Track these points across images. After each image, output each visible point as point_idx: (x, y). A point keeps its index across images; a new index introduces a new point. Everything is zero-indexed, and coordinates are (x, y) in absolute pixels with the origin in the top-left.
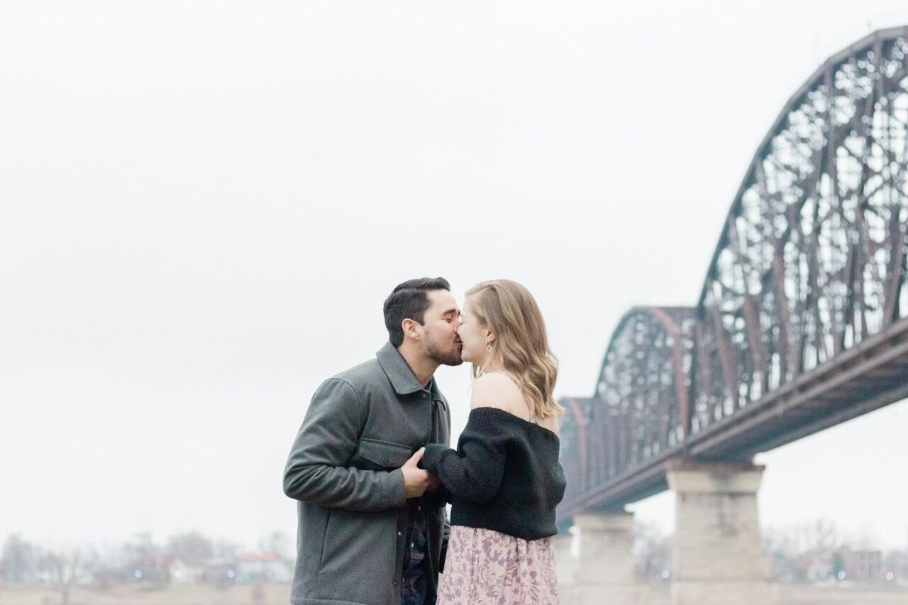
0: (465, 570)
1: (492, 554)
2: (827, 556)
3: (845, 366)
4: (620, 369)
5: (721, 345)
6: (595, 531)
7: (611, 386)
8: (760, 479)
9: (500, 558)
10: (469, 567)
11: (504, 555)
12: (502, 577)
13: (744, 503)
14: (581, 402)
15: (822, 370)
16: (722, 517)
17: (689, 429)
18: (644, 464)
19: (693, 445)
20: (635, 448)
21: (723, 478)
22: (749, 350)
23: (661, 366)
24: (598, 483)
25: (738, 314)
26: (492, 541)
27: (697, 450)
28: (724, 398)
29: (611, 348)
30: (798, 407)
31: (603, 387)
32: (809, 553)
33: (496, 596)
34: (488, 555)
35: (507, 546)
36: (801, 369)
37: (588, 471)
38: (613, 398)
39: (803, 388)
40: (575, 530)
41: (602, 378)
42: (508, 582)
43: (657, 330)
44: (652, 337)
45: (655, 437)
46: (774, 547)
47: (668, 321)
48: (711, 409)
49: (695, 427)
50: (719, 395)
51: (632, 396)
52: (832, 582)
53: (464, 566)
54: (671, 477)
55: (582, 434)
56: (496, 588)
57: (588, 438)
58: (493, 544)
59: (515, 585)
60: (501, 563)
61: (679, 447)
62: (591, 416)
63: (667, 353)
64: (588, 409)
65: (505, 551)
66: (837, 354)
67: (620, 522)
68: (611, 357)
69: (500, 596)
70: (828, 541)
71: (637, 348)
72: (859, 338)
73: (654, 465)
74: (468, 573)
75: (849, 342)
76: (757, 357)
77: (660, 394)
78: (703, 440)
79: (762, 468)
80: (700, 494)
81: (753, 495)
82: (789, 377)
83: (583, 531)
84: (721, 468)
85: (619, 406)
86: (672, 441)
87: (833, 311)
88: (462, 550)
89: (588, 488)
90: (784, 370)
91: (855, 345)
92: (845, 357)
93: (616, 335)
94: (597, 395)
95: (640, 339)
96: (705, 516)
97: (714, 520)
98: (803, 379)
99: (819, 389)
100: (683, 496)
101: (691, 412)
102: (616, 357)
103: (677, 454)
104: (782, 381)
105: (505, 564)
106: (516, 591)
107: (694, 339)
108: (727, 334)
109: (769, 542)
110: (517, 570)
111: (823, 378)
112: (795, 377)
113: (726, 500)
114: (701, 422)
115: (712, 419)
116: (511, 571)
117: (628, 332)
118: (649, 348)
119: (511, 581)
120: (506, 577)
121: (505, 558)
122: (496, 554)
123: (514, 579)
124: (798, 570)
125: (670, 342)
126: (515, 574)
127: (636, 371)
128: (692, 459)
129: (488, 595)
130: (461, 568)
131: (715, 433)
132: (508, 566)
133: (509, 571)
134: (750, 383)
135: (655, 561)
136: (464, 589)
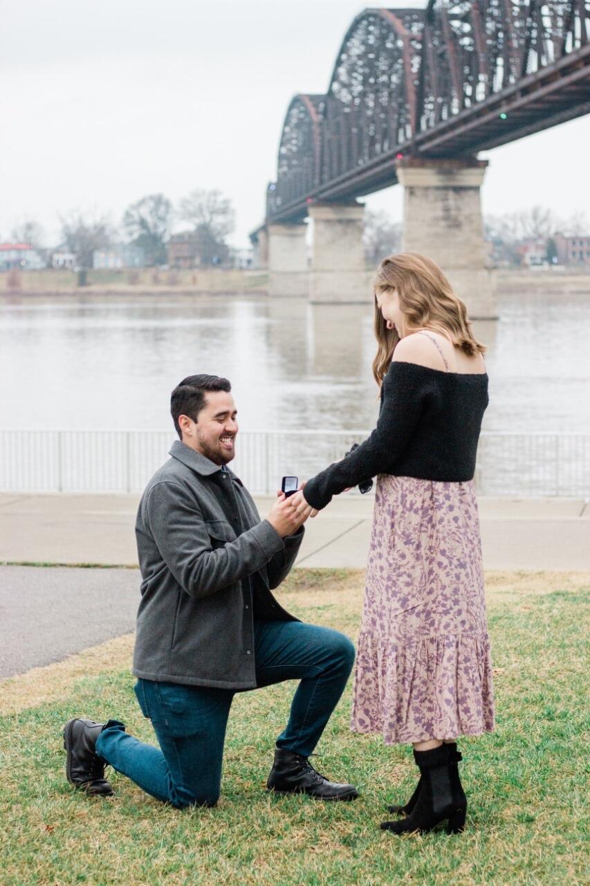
0: (385, 523)
1: (408, 505)
2: (541, 242)
3: (565, 71)
4: (352, 70)
5: (448, 47)
6: (328, 222)
7: (344, 85)
8: (483, 174)
9: (415, 507)
10: (389, 520)
11: (419, 505)
12: (417, 525)
13: (468, 197)
14: (314, 99)
15: (543, 73)
16: (447, 209)
17: (417, 128)
18: (376, 160)
19: (421, 142)
20: (366, 143)
21: (448, 173)
22: (475, 52)
23: (391, 66)
24: (331, 178)
25: (465, 18)
26: (407, 492)
27: (423, 148)
28: (451, 98)
29: (344, 49)
30: (519, 109)
31: (336, 86)
32: (525, 240)
33: (413, 543)
34: (404, 506)
35: (421, 496)
36: (524, 73)
37: (322, 164)
38: (345, 96)
39: (525, 91)
40: (308, 220)
41: (335, 78)
42: (423, 529)
43: (387, 31)
44: (383, 38)
45: (385, 134)
46: (494, 234)
47: (397, 24)
48: (438, 109)
49: (423, 126)
50: (447, 96)
51: (363, 95)
52: (546, 266)
53: (385, 521)
54: (400, 172)
55: (316, 129)
56: (413, 536)
57: (322, 134)
58: (409, 495)
59: (430, 531)
60: (416, 512)
61: (409, 143)
62: (325, 113)
63: (395, 55)
64: (322, 106)
65: (419, 500)
66: (557, 59)
67: (352, 213)
68: (344, 57)
69: (417, 543)
70: (543, 228)
71: (369, 49)
72: (578, 44)
73: (384, 161)
74: (388, 527)
75: (569, 49)
76: (482, 59)
77: (390, 94)
78: (430, 138)
79: (486, 163)
80: (427, 188)
81: (476, 189)
82: (512, 80)
83: (317, 221)
84: (446, 165)
85: (351, 104)
86: (401, 139)
87: (554, 17)
88: (384, 505)
89: (321, 182)
90: (507, 72)
91: (575, 52)
92: (565, 62)
93: (348, 37)
94: (330, 93)
95: (372, 40)
96: (432, 209)
97: (440, 213)
98: (525, 82)
99: (541, 92)
100: (411, 191)
101: (420, 111)
102: (349, 56)
103: (406, 151)
104: (505, 83)
105: (420, 512)
106: (431, 537)
107: (422, 42)
108: (455, 37)
109: (488, 230)
110: (432, 517)
111: (544, 82)
112: (518, 80)
113: (451, 194)
114: (428, 121)
115: (440, 119)
116: (427, 519)
117: (360, 34)
118: (380, 49)
119: (427, 527)
120: (421, 525)
121: (420, 507)
122: (412, 505)
123: (429, 526)
124: (514, 256)
125: (400, 43)
126: (430, 520)
127: (367, 70)
128: (419, 155)
129: (406, 543)
130: (383, 522)
131: (442, 132)
132: (423, 514)
133: (425, 519)
134: (474, 84)
135: (383, 248)
136: (384, 541)
